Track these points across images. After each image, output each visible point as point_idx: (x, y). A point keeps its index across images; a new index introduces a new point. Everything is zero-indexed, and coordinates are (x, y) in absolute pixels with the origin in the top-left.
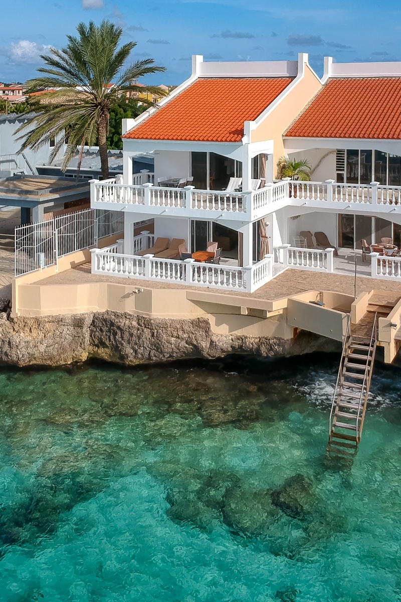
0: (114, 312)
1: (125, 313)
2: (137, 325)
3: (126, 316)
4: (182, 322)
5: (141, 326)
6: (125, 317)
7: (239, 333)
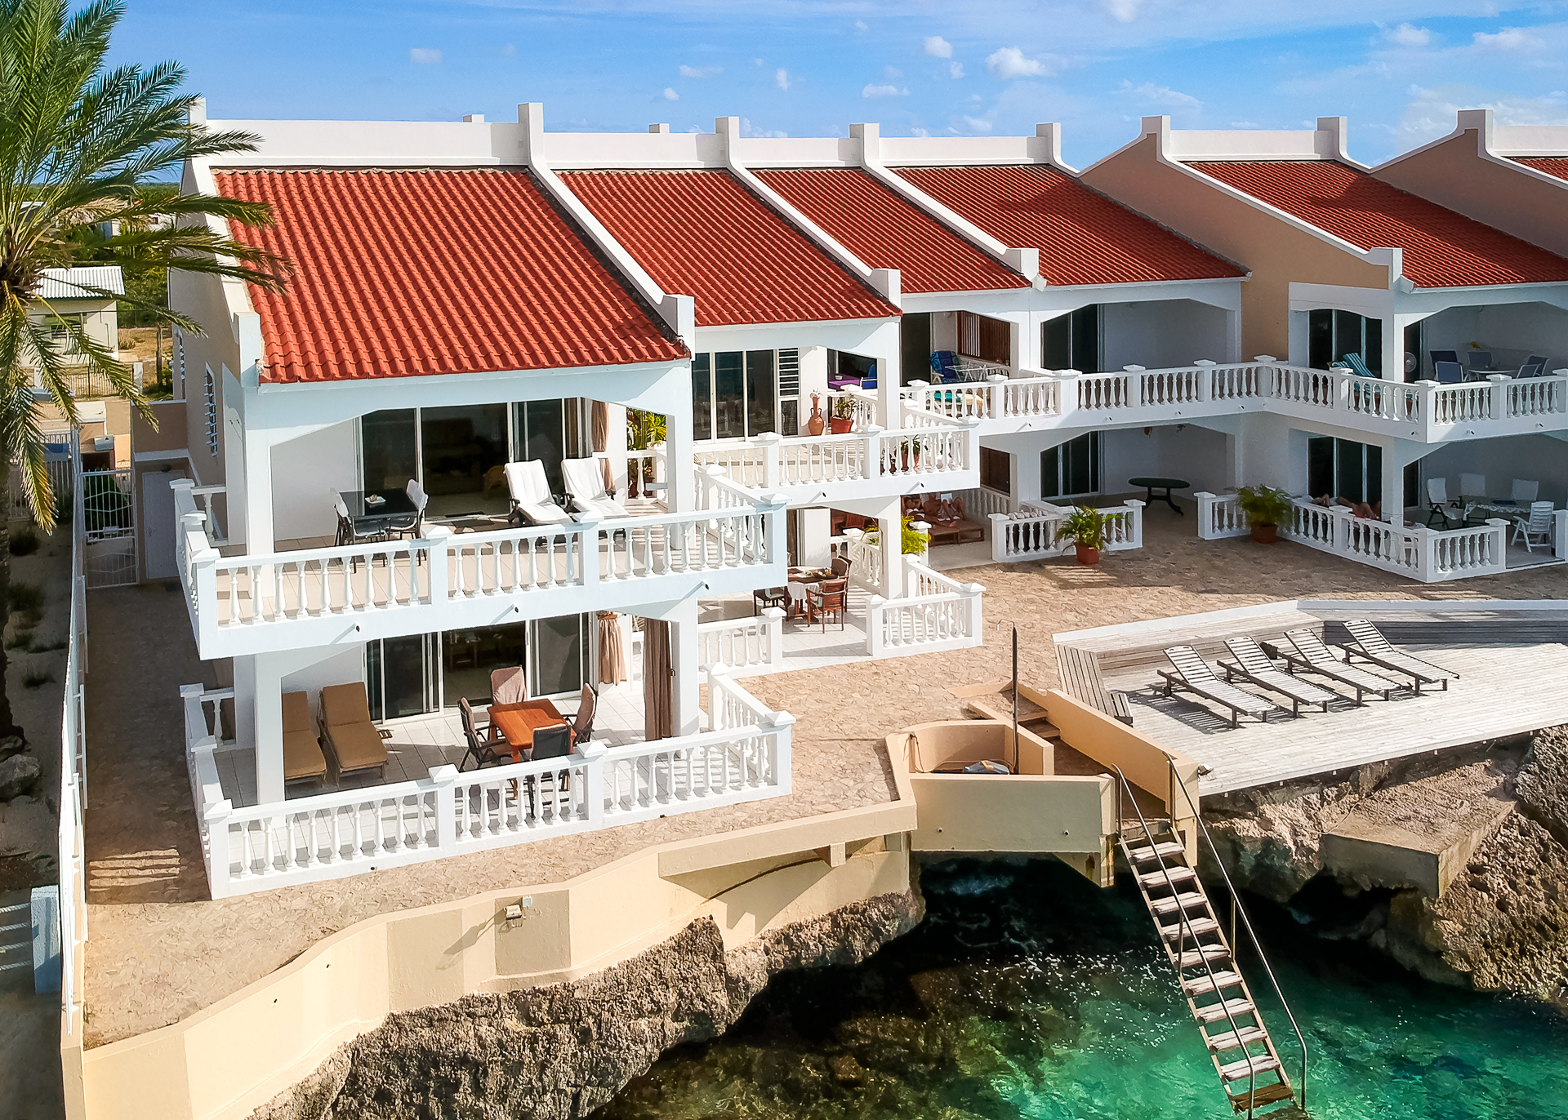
0: (420, 1014)
1: (467, 1002)
2: (522, 1028)
3: (468, 1009)
4: (653, 958)
5: (541, 1024)
6: (469, 1015)
7: (778, 923)
